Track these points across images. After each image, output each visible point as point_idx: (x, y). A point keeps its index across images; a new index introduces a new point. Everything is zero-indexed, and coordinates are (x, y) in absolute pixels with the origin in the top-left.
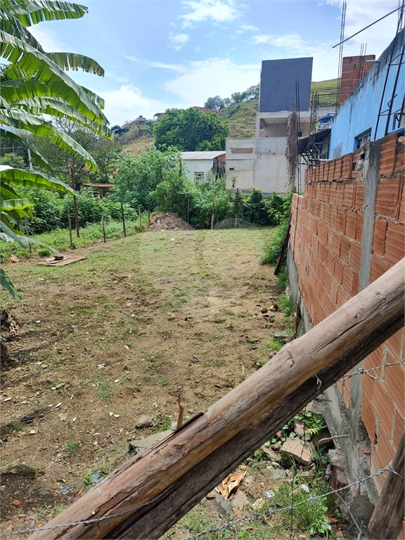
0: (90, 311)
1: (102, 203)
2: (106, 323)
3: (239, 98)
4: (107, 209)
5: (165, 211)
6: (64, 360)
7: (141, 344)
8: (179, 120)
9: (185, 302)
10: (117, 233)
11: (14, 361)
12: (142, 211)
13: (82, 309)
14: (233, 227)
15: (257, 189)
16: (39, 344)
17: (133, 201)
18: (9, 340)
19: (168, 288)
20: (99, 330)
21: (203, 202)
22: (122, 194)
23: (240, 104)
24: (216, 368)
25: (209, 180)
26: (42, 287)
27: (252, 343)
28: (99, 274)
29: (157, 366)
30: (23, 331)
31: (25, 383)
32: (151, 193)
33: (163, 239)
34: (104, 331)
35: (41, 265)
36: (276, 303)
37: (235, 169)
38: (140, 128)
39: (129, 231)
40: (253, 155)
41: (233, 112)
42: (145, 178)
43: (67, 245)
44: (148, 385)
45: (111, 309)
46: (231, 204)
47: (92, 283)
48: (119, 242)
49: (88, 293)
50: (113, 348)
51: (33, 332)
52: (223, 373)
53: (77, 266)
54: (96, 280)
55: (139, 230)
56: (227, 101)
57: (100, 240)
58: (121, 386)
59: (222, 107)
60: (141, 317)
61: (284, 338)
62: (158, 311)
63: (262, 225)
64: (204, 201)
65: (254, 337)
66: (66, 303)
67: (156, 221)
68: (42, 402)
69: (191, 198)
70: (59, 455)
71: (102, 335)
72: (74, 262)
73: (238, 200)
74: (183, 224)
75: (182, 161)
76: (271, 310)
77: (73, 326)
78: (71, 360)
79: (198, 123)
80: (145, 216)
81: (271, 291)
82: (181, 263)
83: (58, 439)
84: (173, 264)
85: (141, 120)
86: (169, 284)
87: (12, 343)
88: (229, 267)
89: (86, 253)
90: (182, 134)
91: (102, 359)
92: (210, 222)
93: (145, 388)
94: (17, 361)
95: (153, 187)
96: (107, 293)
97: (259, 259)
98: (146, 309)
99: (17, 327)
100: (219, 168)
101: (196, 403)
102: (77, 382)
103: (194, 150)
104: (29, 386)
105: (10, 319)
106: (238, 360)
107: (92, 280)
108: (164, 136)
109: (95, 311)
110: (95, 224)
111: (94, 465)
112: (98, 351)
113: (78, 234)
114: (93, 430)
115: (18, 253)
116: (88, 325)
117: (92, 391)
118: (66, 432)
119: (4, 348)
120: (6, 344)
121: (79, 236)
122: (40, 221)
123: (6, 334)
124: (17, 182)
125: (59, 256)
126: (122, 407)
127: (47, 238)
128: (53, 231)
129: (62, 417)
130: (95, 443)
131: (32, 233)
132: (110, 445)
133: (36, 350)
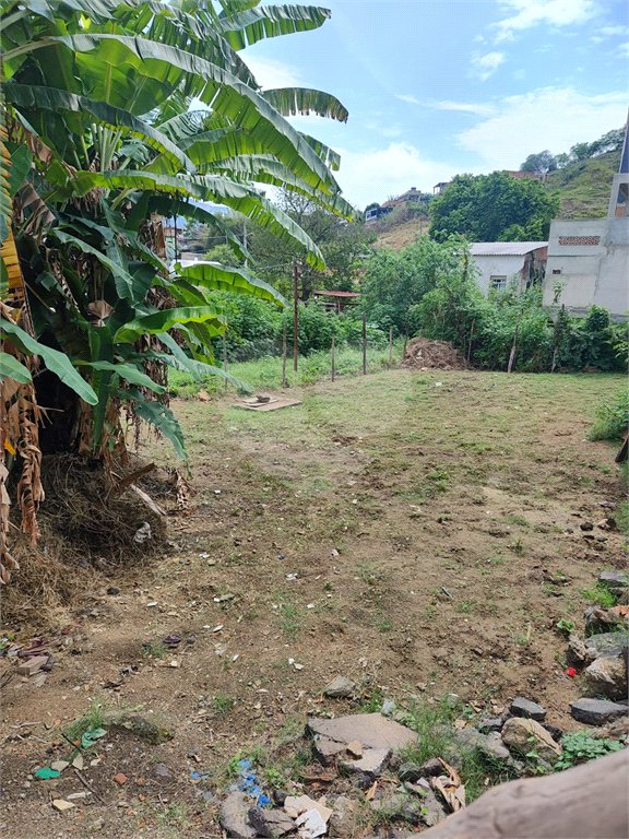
0: (292, 486)
1: (337, 321)
2: (311, 508)
3: (583, 152)
4: (343, 330)
5: (433, 338)
6: (240, 558)
7: (360, 552)
8: (473, 192)
9: (443, 490)
10: (353, 369)
11: (172, 546)
12: (396, 335)
13: (280, 481)
14: (548, 370)
15: (599, 307)
16: (211, 527)
17: (383, 320)
18: (172, 513)
19: (418, 463)
20: (299, 517)
21: (499, 326)
22: (368, 309)
23: (587, 162)
24: (478, 619)
25: (514, 289)
26: (232, 441)
27: (554, 583)
28: (314, 429)
29: (379, 594)
30: (194, 503)
31: (179, 584)
32: (412, 308)
33: (423, 383)
34: (307, 521)
35: (238, 408)
36: (612, 515)
37: (563, 272)
38: (411, 206)
39: (371, 366)
40: (600, 249)
41: (571, 177)
42: (408, 284)
43: (278, 380)
44: (359, 625)
45: (324, 486)
46: (549, 332)
47: (303, 442)
48: (353, 381)
49: (293, 457)
50: (315, 550)
51: (207, 506)
52: (490, 629)
53: (287, 414)
54: (309, 438)
55: (386, 365)
56: (563, 158)
57: (326, 377)
58: (315, 617)
59: (552, 168)
60: (367, 506)
61: (621, 585)
62: (395, 500)
63: (604, 371)
64: (500, 323)
65: (559, 572)
66: (260, 468)
67: (416, 352)
68: (197, 618)
69: (478, 317)
70: (202, 712)
71: (303, 526)
72: (283, 408)
73: (563, 325)
74: (460, 361)
75: (470, 259)
76: (600, 527)
77: (264, 505)
78: (250, 559)
79: (505, 196)
80: (400, 343)
81: (605, 490)
82: (446, 423)
83: (205, 684)
84: (431, 425)
85: (413, 193)
86: (421, 458)
87: (176, 518)
88: (531, 439)
89: (303, 394)
90: (477, 215)
91: (295, 566)
92: (507, 359)
93: (353, 628)
94: (176, 547)
95: (418, 298)
96: (321, 461)
97: (589, 430)
98: (377, 493)
99: (188, 495)
100: (534, 270)
101: (434, 675)
102: (251, 596)
103: (494, 240)
104: (184, 590)
105: (180, 483)
106: (522, 611)
107: (304, 437)
108: (446, 218)
109: (299, 487)
110: (322, 352)
111: (247, 743)
112: (291, 552)
113: (296, 365)
114: (258, 682)
115: (210, 387)
116: (286, 507)
117: (270, 617)
118: (220, 676)
119: (163, 526)
120: (168, 520)
121: (296, 369)
122: (246, 343)
123: (170, 505)
124: (208, 284)
125: (264, 396)
126: (310, 652)
127: (251, 368)
128: (261, 359)
129: (220, 649)
130: (258, 706)
131: (234, 360)
132: (280, 715)
133: (205, 534)
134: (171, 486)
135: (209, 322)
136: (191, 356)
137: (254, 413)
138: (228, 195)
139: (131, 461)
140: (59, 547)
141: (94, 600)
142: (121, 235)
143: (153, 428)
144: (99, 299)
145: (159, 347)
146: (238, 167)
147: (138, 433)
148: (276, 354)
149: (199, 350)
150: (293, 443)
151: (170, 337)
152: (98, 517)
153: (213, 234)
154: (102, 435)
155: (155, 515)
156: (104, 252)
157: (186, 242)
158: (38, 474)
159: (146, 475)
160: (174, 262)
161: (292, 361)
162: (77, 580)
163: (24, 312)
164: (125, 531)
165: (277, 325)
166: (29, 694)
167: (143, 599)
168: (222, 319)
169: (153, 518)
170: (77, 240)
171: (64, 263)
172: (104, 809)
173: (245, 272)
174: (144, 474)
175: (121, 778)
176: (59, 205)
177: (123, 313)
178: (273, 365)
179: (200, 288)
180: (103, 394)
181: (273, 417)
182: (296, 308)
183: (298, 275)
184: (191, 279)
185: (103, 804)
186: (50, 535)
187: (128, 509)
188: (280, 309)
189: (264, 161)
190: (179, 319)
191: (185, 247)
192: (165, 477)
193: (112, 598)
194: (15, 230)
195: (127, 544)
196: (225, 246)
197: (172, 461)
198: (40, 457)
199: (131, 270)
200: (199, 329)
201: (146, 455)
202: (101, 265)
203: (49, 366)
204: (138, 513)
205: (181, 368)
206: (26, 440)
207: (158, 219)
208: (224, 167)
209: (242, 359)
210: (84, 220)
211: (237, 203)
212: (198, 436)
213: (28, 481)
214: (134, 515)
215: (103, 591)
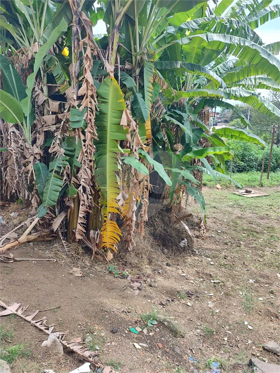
0: (258, 236)
2: (267, 249)
6: (226, 265)
11: (195, 252)
13: (252, 232)
16: (214, 247)
18: (197, 237)
20: (260, 252)
26: (230, 209)
28: (275, 210)
30: (207, 235)
31: (196, 269)
34: (264, 255)
35: (235, 194)
43: (257, 183)
45: (276, 239)
47: (267, 215)
49: (261, 222)
50: (267, 271)
51: (213, 237)
53: (260, 200)
54: (271, 213)
58: (262, 305)
66: (242, 224)
68: (202, 287)
70: (198, 331)
71: (262, 257)
72: (258, 197)
77: (241, 242)
78: (231, 266)
83: (202, 318)
87: (199, 240)
89: (270, 191)
91: (254, 276)
94: (197, 252)
99: (205, 231)
102: (229, 284)
104: (198, 273)
105: (202, 224)
107: (268, 213)
111: (218, 355)
112: (253, 268)
113: (268, 176)
114: (228, 327)
115: (222, 183)
116: (253, 246)
117: (238, 297)
118: (209, 317)
119: (192, 242)
120: (195, 239)
121: (268, 178)
122: (242, 164)
123: (197, 233)
124: (227, 136)
125: (249, 190)
126: (257, 322)
127: (244, 176)
128: (250, 173)
129: (211, 305)
130: (226, 339)
131: (235, 171)
132: (237, 349)
133: (211, 250)
134: (198, 225)
135: (225, 153)
136: (214, 169)
137: (242, 198)
138: (241, 96)
139: (183, 211)
140: (151, 241)
141: (161, 266)
142: (191, 116)
143: (193, 198)
144: (179, 143)
145: (200, 164)
146: (248, 82)
147: (187, 200)
148: (258, 170)
149: (219, 166)
150: (262, 215)
151: (206, 160)
152: (167, 232)
153: (233, 114)
154: (172, 199)
155: (190, 236)
156: (183, 124)
157: (220, 118)
158: (146, 211)
159: (188, 218)
160: (212, 127)
161: (266, 174)
162: (155, 256)
163: (150, 148)
164: (177, 240)
165: (260, 156)
166: (133, 296)
167: (180, 272)
168: (232, 152)
169: (188, 237)
170: (173, 119)
171: (167, 128)
172: (152, 355)
173: (247, 131)
174: (187, 217)
175: (161, 346)
176: (169, 105)
177: (187, 149)
178: (256, 175)
179: (223, 138)
180: (174, 182)
181: (253, 200)
182: (271, 148)
183: (275, 132)
184: (219, 134)
185: (152, 353)
186: (148, 236)
187: (179, 231)
188: (263, 148)
189: (262, 78)
190: (210, 152)
191: (220, 121)
192: (196, 220)
193: (168, 267)
194: (151, 116)
195: (177, 246)
196: (239, 120)
197: (200, 214)
198: (148, 204)
199: (193, 131)
200: (220, 157)
201: (189, 210)
202: (181, 129)
203: (156, 169)
204: (183, 234)
205: (209, 173)
206: (144, 197)
207: (208, 109)
208: (241, 83)
209: (240, 171)
210: (177, 111)
211: (245, 99)
212: (214, 204)
213: (143, 213)
214: (181, 234)
215: (165, 263)
